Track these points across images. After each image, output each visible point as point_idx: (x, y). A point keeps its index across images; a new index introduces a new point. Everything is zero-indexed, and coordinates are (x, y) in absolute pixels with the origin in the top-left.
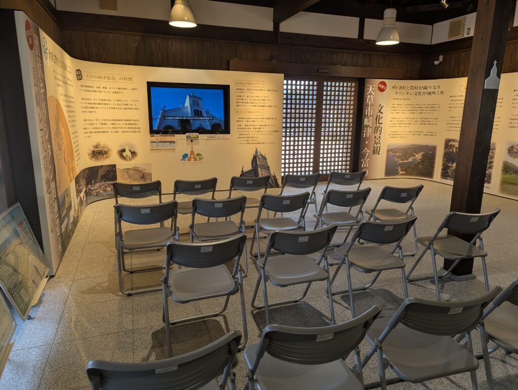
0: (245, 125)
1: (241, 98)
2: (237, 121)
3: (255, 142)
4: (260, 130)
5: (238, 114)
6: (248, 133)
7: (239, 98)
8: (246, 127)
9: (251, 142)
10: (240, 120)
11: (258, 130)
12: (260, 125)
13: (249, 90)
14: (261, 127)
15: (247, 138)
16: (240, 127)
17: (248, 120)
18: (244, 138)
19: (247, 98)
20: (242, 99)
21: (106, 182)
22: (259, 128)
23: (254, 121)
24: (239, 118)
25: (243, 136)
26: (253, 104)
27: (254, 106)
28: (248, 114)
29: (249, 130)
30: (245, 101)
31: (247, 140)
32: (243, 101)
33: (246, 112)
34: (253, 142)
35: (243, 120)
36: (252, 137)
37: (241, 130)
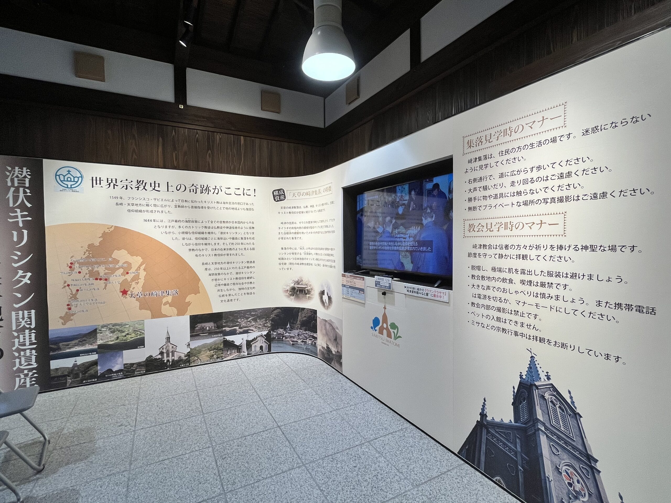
0: (494, 269)
1: (483, 184)
2: (469, 255)
3: (525, 330)
4: (546, 290)
5: (473, 234)
6: (504, 296)
7: (477, 185)
8: (497, 275)
9: (513, 328)
10: (478, 251)
11: (540, 290)
12: (550, 274)
13: (507, 152)
14: (554, 280)
15: (499, 310)
16: (476, 273)
17: (504, 252)
18: (488, 307)
19: (501, 181)
20: (485, 188)
21: (307, 332)
22: (543, 285)
23: (524, 257)
24: (475, 246)
25: (486, 302)
26: (522, 199)
27: (525, 204)
28: (503, 232)
29: (506, 286)
30: (492, 192)
31: (498, 319)
32: (487, 193)
33: (495, 229)
34: (519, 329)
35: (487, 251)
36: (516, 312)
37: (481, 282)
